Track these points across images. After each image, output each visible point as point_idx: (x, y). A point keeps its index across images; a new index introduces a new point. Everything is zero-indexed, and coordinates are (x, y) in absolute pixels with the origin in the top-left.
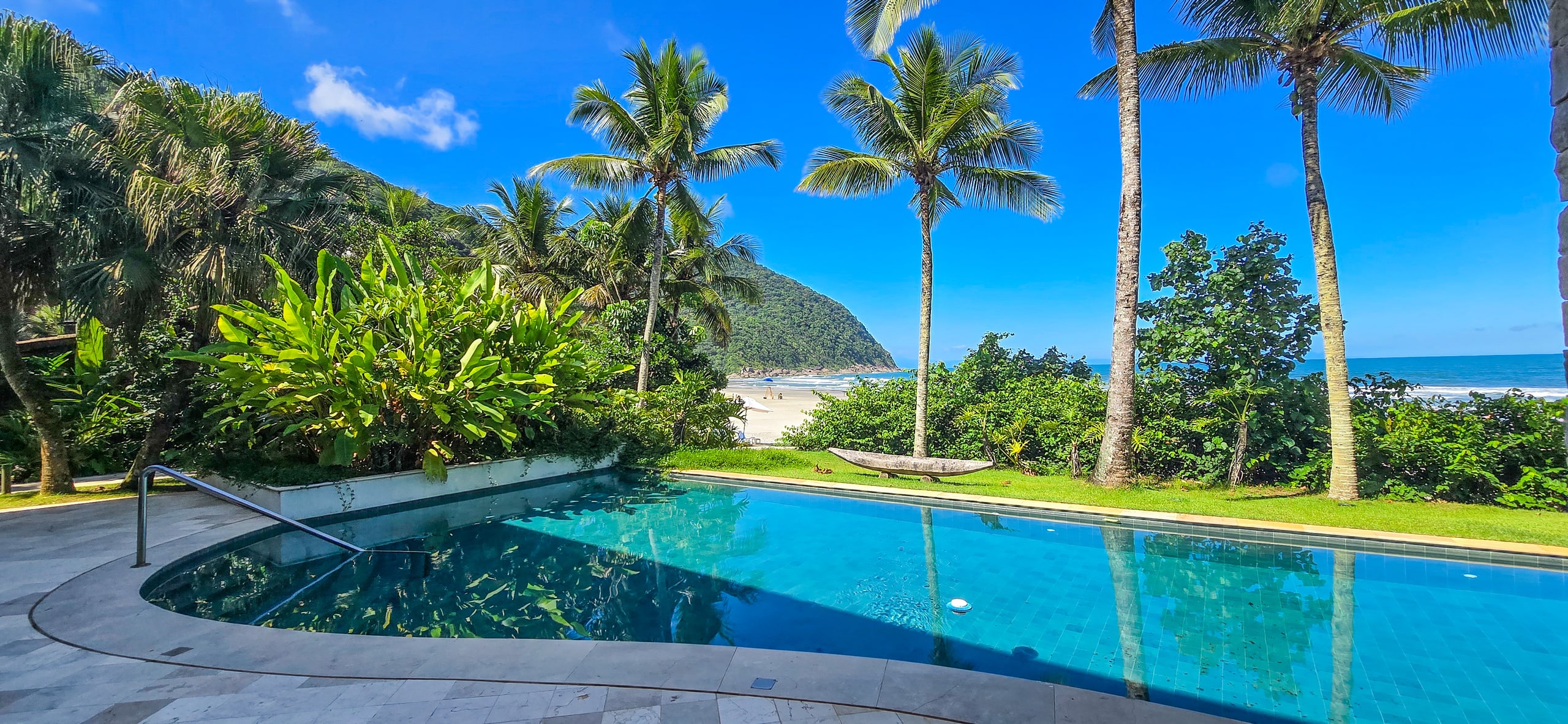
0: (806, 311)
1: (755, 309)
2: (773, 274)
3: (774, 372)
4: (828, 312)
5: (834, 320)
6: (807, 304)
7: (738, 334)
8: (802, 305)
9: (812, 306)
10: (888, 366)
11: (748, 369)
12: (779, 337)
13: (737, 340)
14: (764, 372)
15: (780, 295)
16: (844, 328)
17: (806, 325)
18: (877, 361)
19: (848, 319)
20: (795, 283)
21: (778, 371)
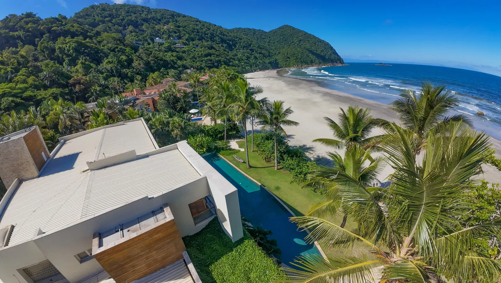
0: (317, 46)
1: (301, 45)
2: (307, 33)
3: (304, 66)
4: (323, 45)
5: (325, 48)
6: (317, 43)
7: (294, 55)
8: (315, 44)
9: (319, 44)
10: (342, 64)
11: (296, 66)
12: (307, 55)
13: (294, 57)
14: (301, 66)
15: (308, 41)
16: (328, 51)
17: (316, 50)
18: (338, 62)
19: (330, 48)
20: (314, 36)
21: (306, 66)
